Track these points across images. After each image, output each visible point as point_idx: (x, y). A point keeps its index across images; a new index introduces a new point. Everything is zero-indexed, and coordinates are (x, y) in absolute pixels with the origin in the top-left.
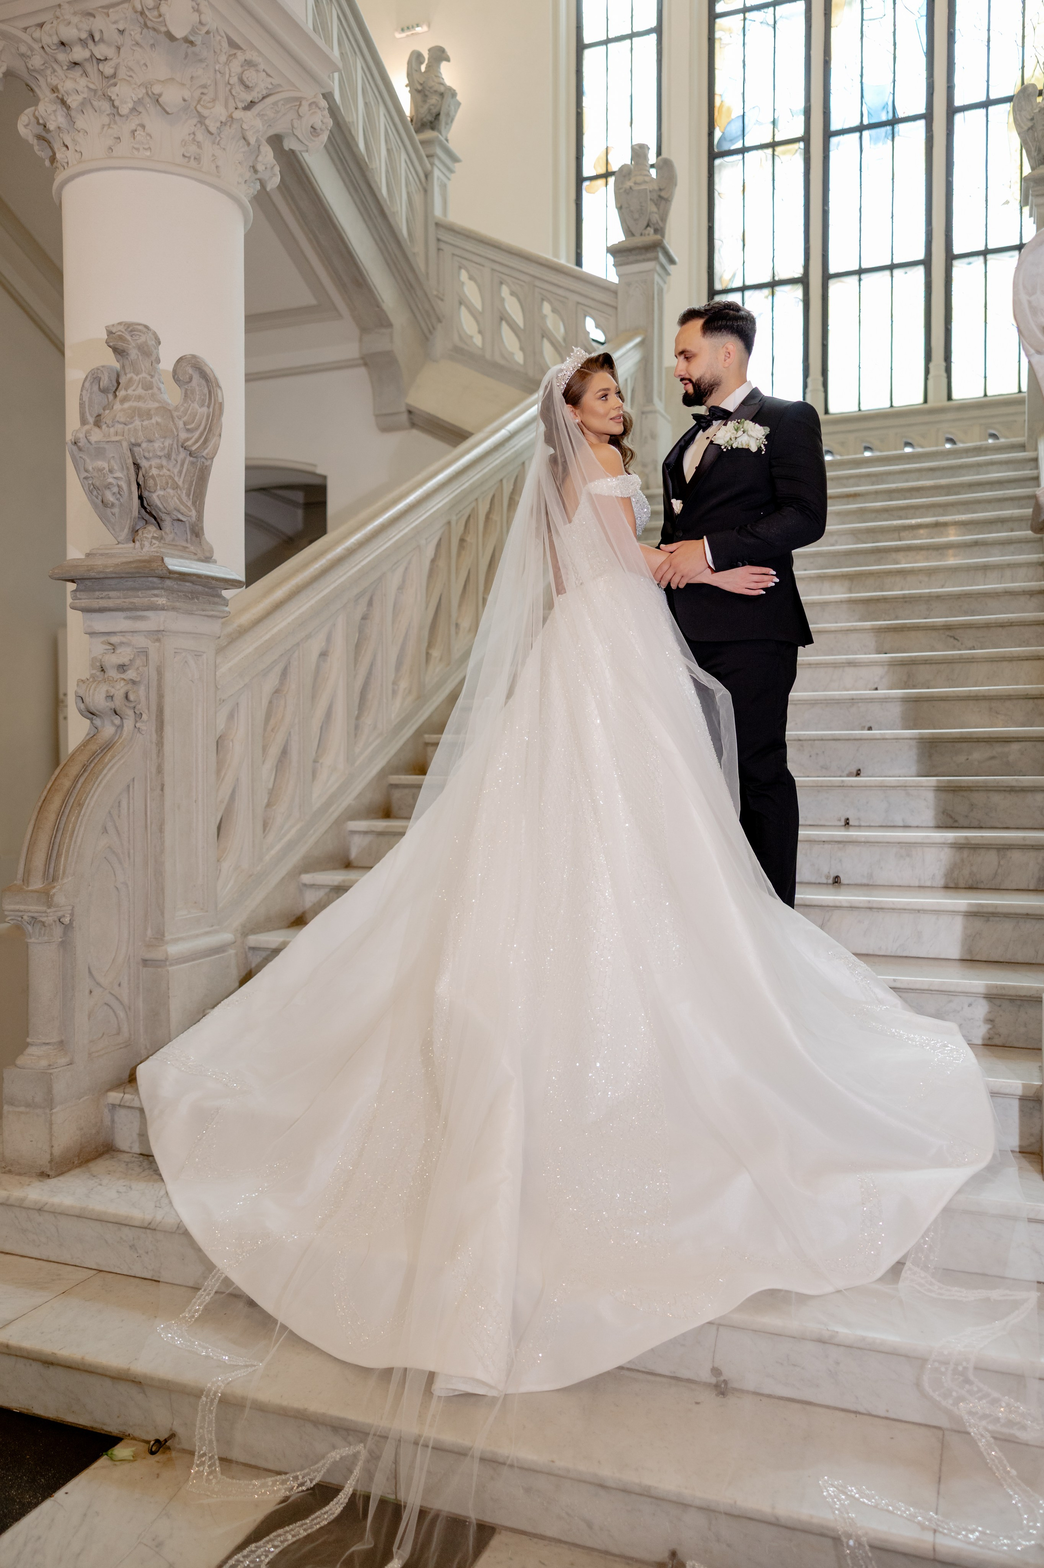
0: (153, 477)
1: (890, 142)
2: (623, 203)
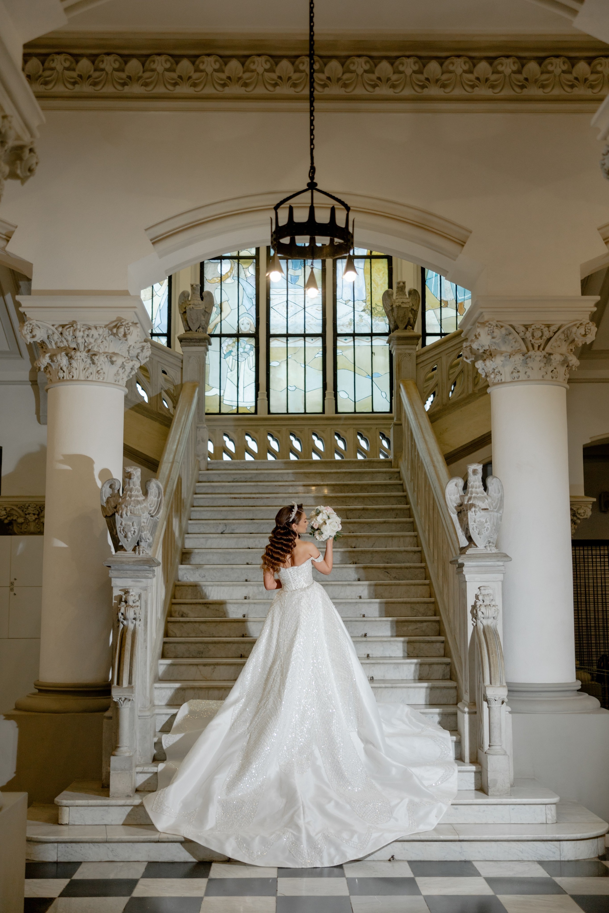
0: (143, 527)
1: (303, 268)
2: (185, 312)
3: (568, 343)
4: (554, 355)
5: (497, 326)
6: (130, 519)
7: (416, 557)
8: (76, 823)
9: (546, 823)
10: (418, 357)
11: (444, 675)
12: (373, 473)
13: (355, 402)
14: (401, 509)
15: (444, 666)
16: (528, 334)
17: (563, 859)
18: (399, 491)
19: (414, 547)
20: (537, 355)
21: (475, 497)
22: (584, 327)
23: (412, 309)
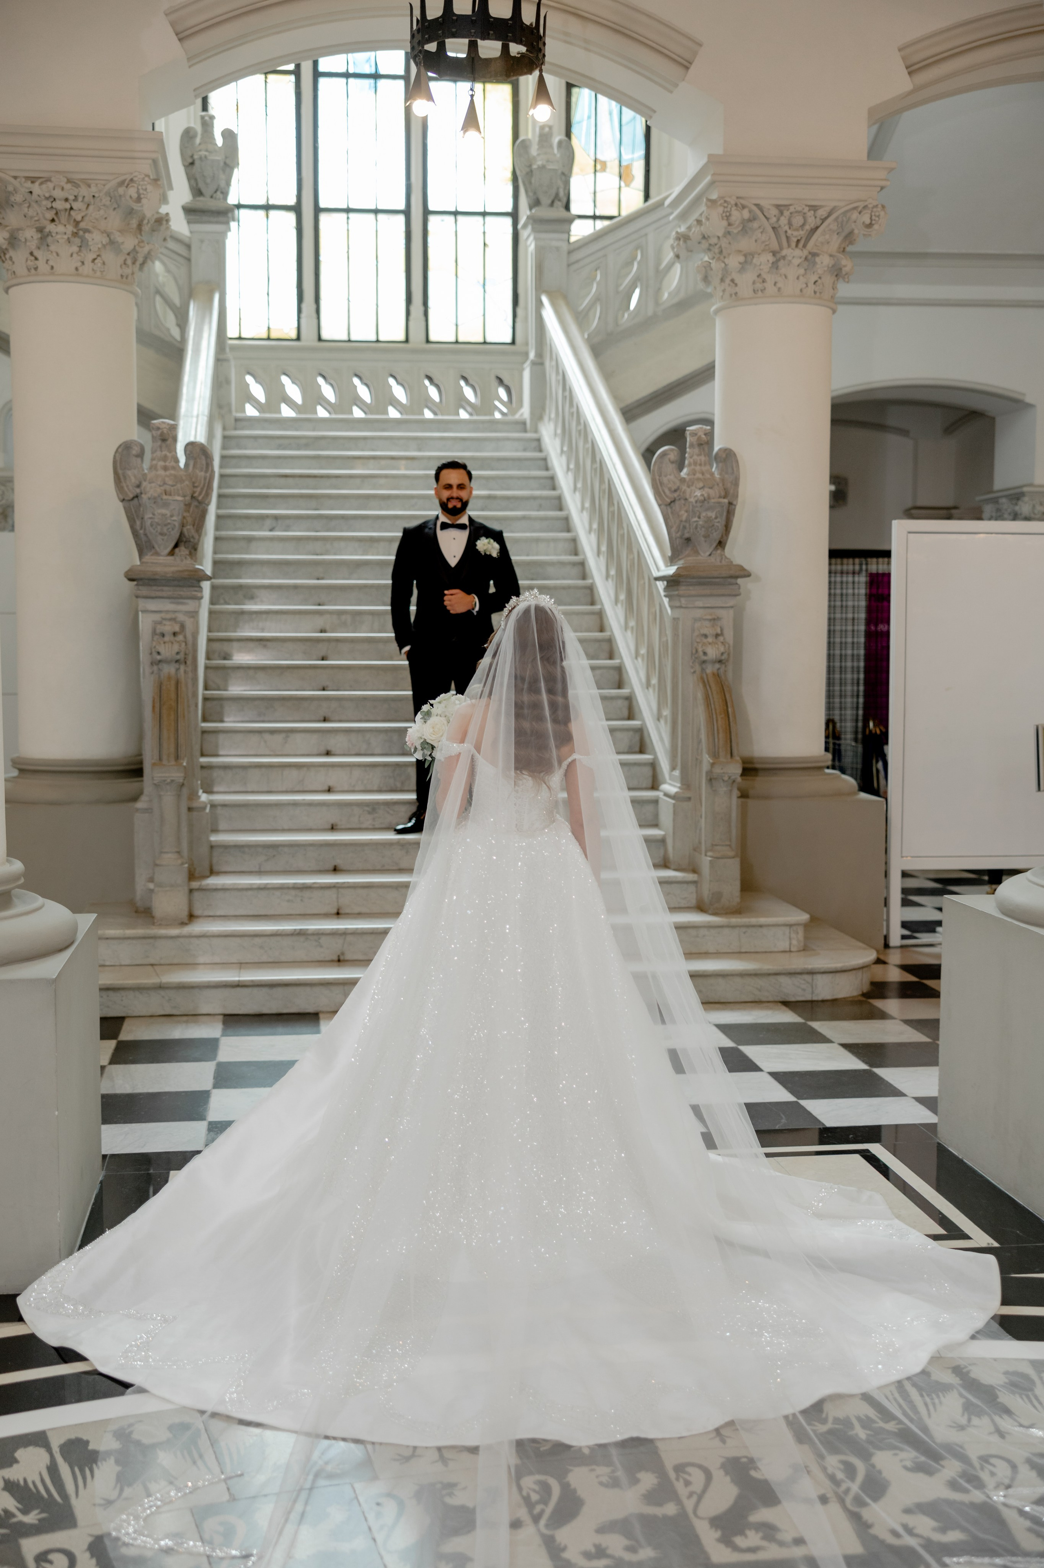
0: (185, 518)
1: (373, 94)
2: (192, 164)
3: (841, 238)
4: (821, 256)
5: (736, 205)
6: (166, 505)
7: (575, 571)
8: (107, 963)
9: (790, 951)
10: (570, 252)
11: (630, 747)
12: (498, 439)
13: (457, 325)
14: (546, 498)
15: (631, 733)
16: (783, 221)
17: (815, 998)
18: (540, 469)
19: (571, 555)
20: (795, 255)
21: (699, 479)
22: (869, 212)
23: (563, 174)
